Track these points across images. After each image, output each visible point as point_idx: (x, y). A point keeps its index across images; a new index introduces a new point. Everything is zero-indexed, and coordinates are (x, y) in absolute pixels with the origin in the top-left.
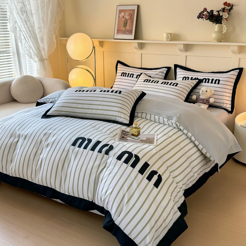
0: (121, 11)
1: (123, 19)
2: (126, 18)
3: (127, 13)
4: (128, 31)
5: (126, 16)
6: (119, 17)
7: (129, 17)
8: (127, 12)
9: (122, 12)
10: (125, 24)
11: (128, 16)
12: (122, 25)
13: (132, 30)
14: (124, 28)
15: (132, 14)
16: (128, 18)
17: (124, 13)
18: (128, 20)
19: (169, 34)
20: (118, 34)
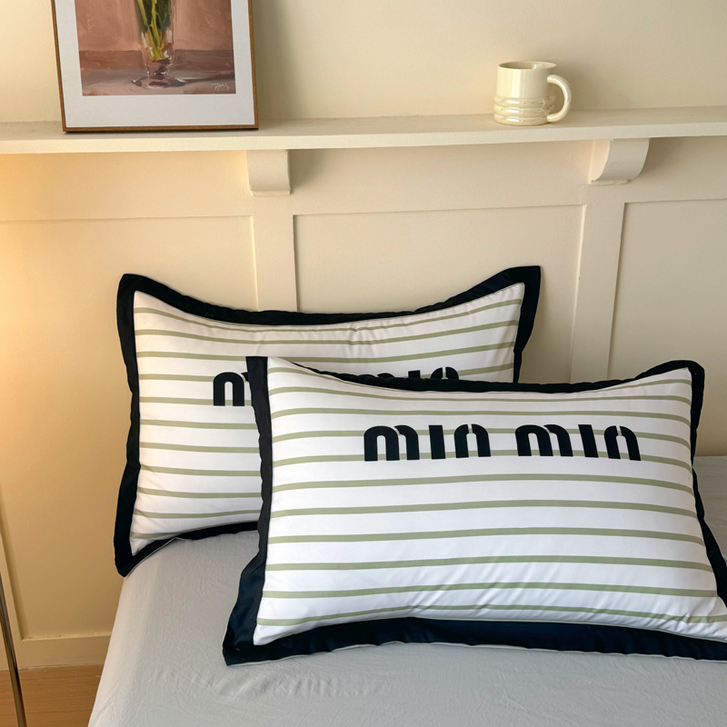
4: (183, 61)
10: (149, 7)
12: (127, 13)
13: (226, 55)
14: (146, 42)
19: (552, 71)
20: (96, 87)
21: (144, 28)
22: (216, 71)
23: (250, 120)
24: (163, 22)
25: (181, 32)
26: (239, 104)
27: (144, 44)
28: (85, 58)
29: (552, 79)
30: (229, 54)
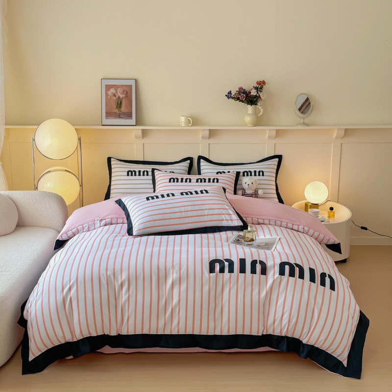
0: (108, 87)
1: (114, 98)
2: (119, 97)
3: (120, 91)
4: (123, 114)
5: (118, 93)
6: (107, 95)
7: (124, 95)
8: (119, 89)
9: (110, 88)
10: (118, 104)
11: (122, 93)
12: (114, 105)
13: (131, 113)
14: (117, 110)
15: (129, 91)
16: (121, 96)
17: (115, 89)
18: (123, 99)
19: (189, 117)
20: (108, 118)
21: (117, 108)
22: (129, 115)
23: (135, 124)
24: (120, 107)
25: (123, 109)
26: (133, 121)
27: (117, 111)
28: (106, 113)
29: (189, 118)
30: (132, 113)
